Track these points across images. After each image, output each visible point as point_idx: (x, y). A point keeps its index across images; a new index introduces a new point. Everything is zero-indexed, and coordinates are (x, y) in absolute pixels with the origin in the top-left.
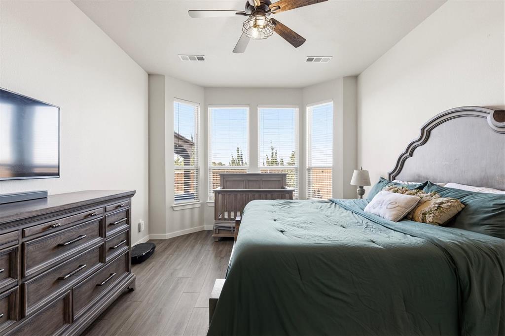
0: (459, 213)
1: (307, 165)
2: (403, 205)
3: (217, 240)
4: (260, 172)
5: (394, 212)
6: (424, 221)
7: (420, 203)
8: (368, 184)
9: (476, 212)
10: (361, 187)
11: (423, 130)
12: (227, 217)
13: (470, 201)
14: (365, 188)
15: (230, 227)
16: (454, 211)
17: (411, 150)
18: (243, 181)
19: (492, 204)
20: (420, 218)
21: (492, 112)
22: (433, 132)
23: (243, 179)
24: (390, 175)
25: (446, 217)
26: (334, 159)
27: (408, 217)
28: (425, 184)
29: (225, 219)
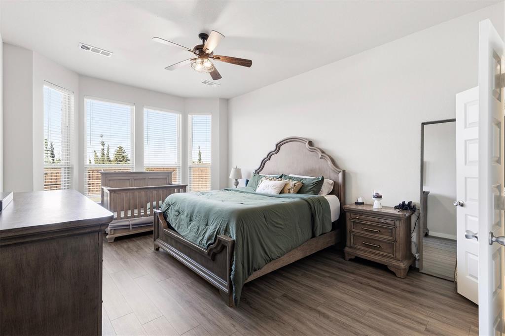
0: (301, 188)
1: (189, 164)
2: (279, 186)
3: (113, 241)
4: (144, 171)
5: (276, 190)
6: (289, 192)
7: (286, 185)
8: (241, 178)
9: (308, 186)
10: (236, 180)
11: (277, 145)
12: (123, 216)
13: (305, 182)
14: (239, 180)
15: (129, 225)
16: (300, 187)
17: (269, 156)
18: (129, 180)
19: (312, 182)
20: (288, 192)
21: (308, 142)
22: (281, 147)
23: (127, 178)
24: (256, 171)
25: (297, 190)
26: (212, 159)
27: (282, 192)
28: (282, 176)
29: (121, 218)
